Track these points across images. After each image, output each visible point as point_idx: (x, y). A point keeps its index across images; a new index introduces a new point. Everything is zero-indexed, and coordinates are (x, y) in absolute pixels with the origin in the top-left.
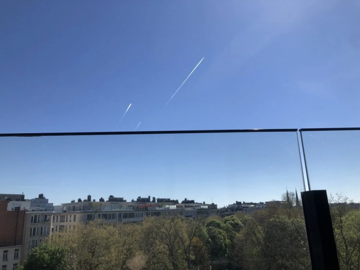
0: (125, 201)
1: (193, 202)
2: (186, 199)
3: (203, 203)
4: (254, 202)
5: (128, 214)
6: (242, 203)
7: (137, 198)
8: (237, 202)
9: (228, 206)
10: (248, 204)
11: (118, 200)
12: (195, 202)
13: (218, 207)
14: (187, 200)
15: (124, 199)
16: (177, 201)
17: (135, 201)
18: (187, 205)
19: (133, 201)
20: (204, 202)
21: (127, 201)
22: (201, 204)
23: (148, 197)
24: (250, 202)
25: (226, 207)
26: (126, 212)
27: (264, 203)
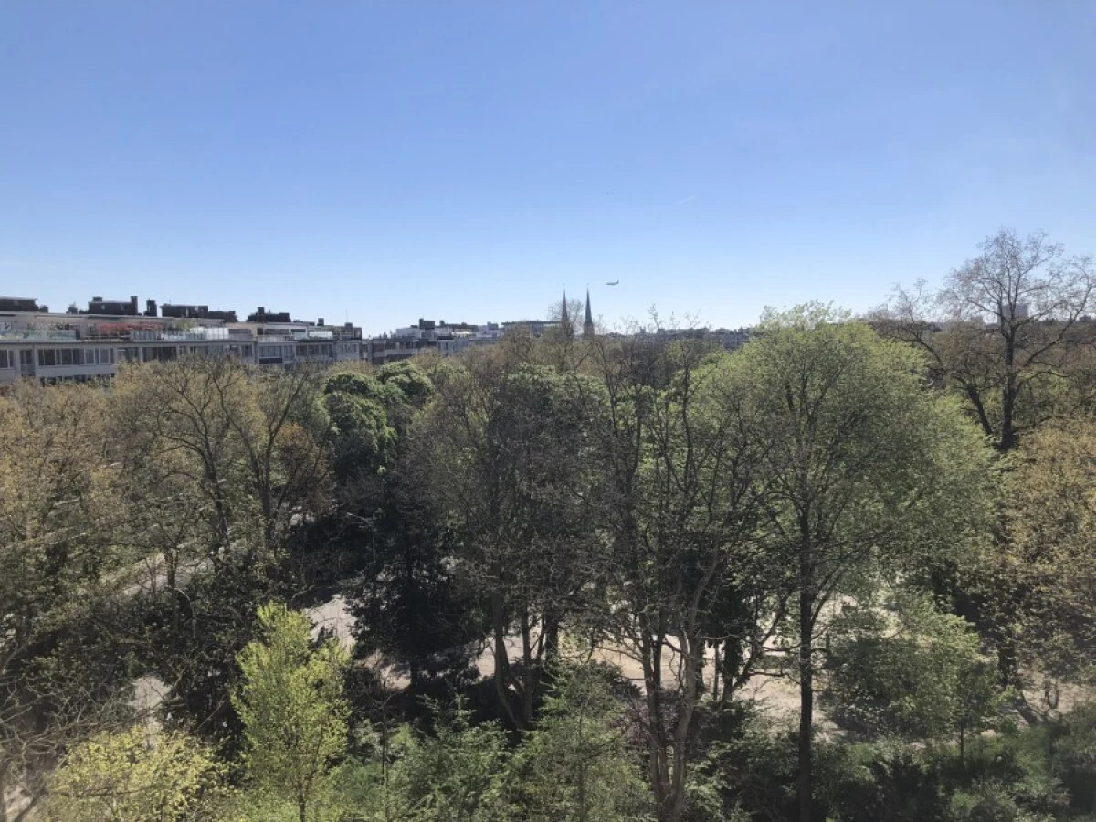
0: (45, 309)
1: (284, 318)
2: (261, 309)
3: (317, 322)
4: (470, 323)
5: (58, 351)
6: (437, 324)
7: (91, 300)
8: (421, 321)
9: (394, 331)
10: (454, 327)
11: (16, 304)
12: (293, 318)
13: (364, 336)
14: (266, 311)
15: (39, 304)
16: (232, 313)
17: (82, 312)
18: (266, 327)
19: (73, 310)
20: (321, 322)
21: (50, 311)
22: (312, 324)
23: (128, 300)
24: (460, 323)
25: (389, 336)
26: (51, 347)
27: (500, 326)
